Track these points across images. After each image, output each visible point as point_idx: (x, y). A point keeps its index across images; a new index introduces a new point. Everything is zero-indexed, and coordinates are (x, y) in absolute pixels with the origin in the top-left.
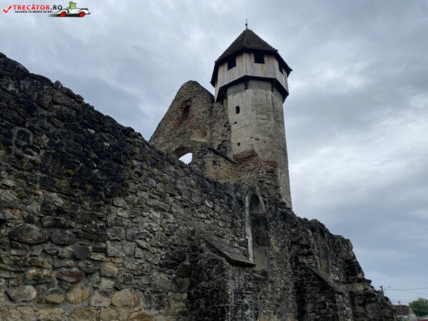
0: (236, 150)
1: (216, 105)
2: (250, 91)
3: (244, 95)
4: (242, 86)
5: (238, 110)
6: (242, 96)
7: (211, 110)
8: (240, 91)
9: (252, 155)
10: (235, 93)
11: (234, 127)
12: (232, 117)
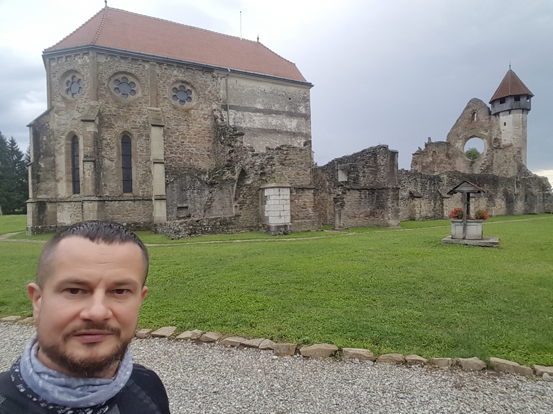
0: (504, 143)
1: (493, 117)
2: (511, 115)
4: (508, 112)
5: (505, 124)
6: (507, 117)
7: (490, 118)
8: (506, 115)
9: (511, 145)
10: (503, 116)
11: (503, 132)
12: (502, 127)
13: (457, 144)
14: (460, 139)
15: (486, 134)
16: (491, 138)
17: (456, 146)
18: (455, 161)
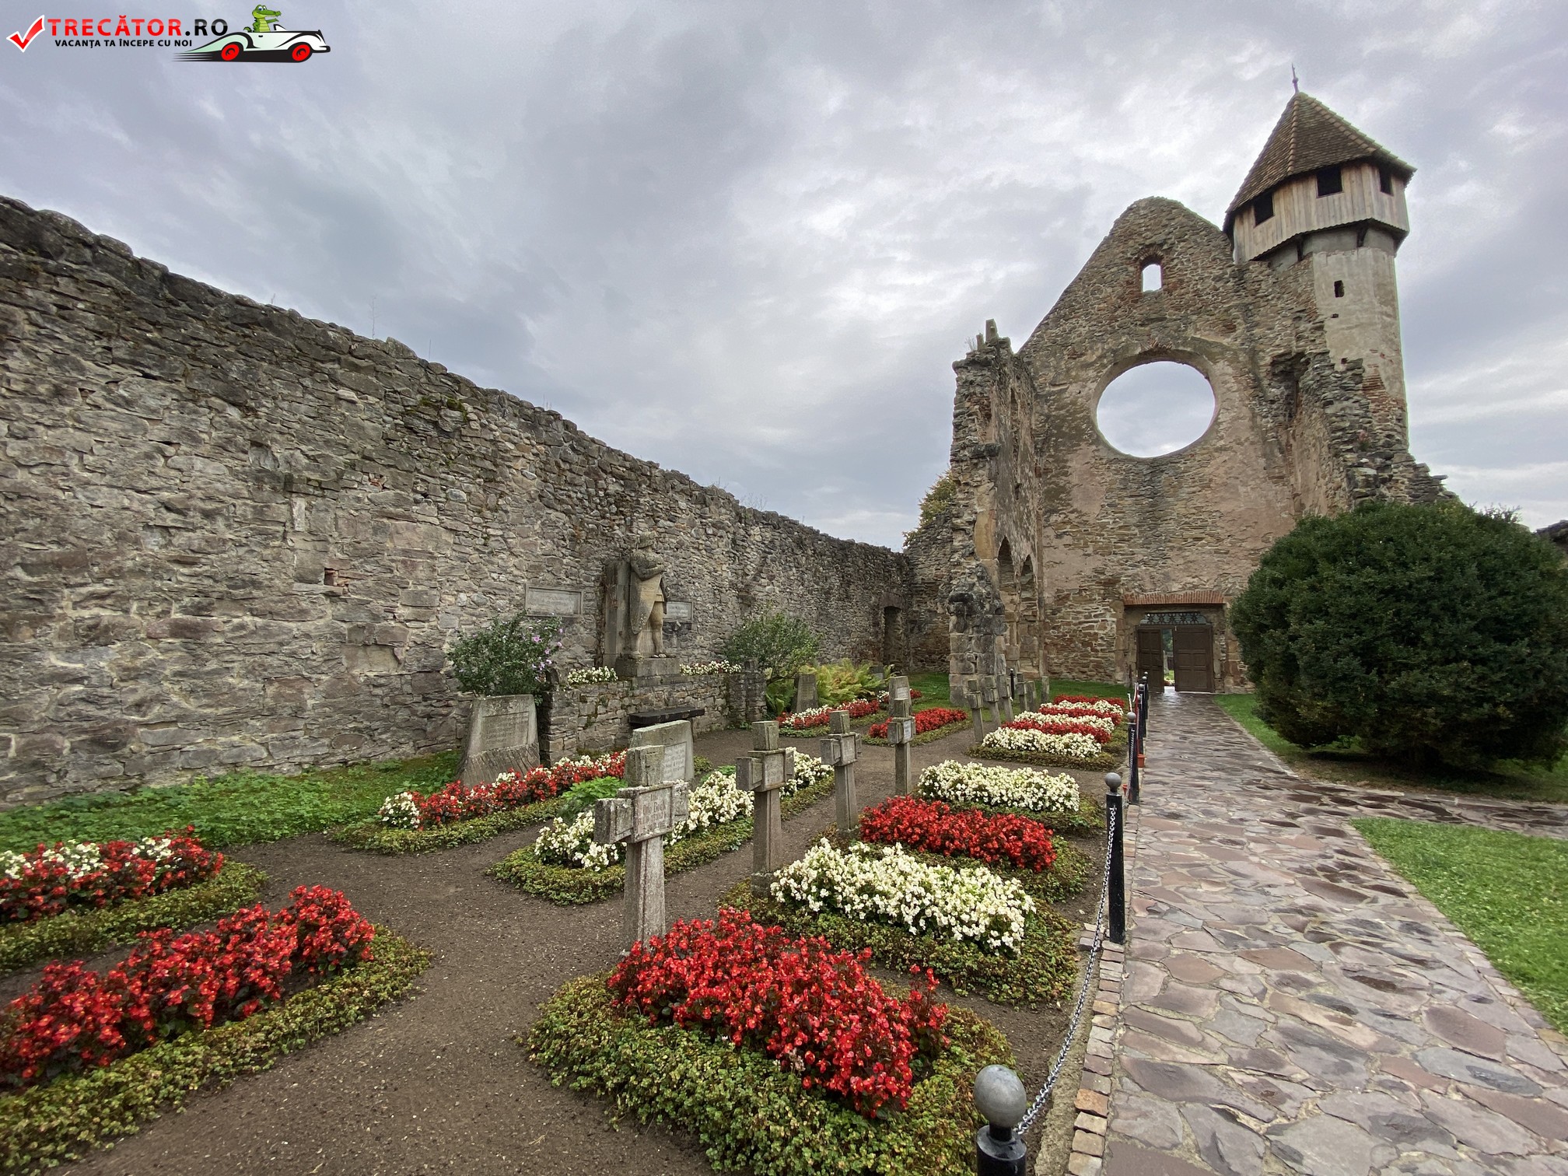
2: (1366, 252)
3: (1354, 258)
4: (1349, 239)
5: (1339, 290)
6: (1348, 260)
7: (1240, 273)
8: (1344, 249)
9: (1372, 385)
10: (1329, 251)
11: (1330, 324)
12: (1325, 302)
13: (1074, 388)
14: (1087, 366)
15: (1226, 341)
16: (1253, 354)
17: (1067, 397)
18: (1061, 463)
